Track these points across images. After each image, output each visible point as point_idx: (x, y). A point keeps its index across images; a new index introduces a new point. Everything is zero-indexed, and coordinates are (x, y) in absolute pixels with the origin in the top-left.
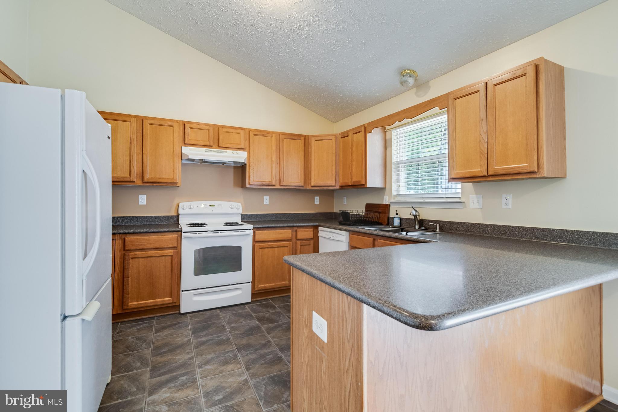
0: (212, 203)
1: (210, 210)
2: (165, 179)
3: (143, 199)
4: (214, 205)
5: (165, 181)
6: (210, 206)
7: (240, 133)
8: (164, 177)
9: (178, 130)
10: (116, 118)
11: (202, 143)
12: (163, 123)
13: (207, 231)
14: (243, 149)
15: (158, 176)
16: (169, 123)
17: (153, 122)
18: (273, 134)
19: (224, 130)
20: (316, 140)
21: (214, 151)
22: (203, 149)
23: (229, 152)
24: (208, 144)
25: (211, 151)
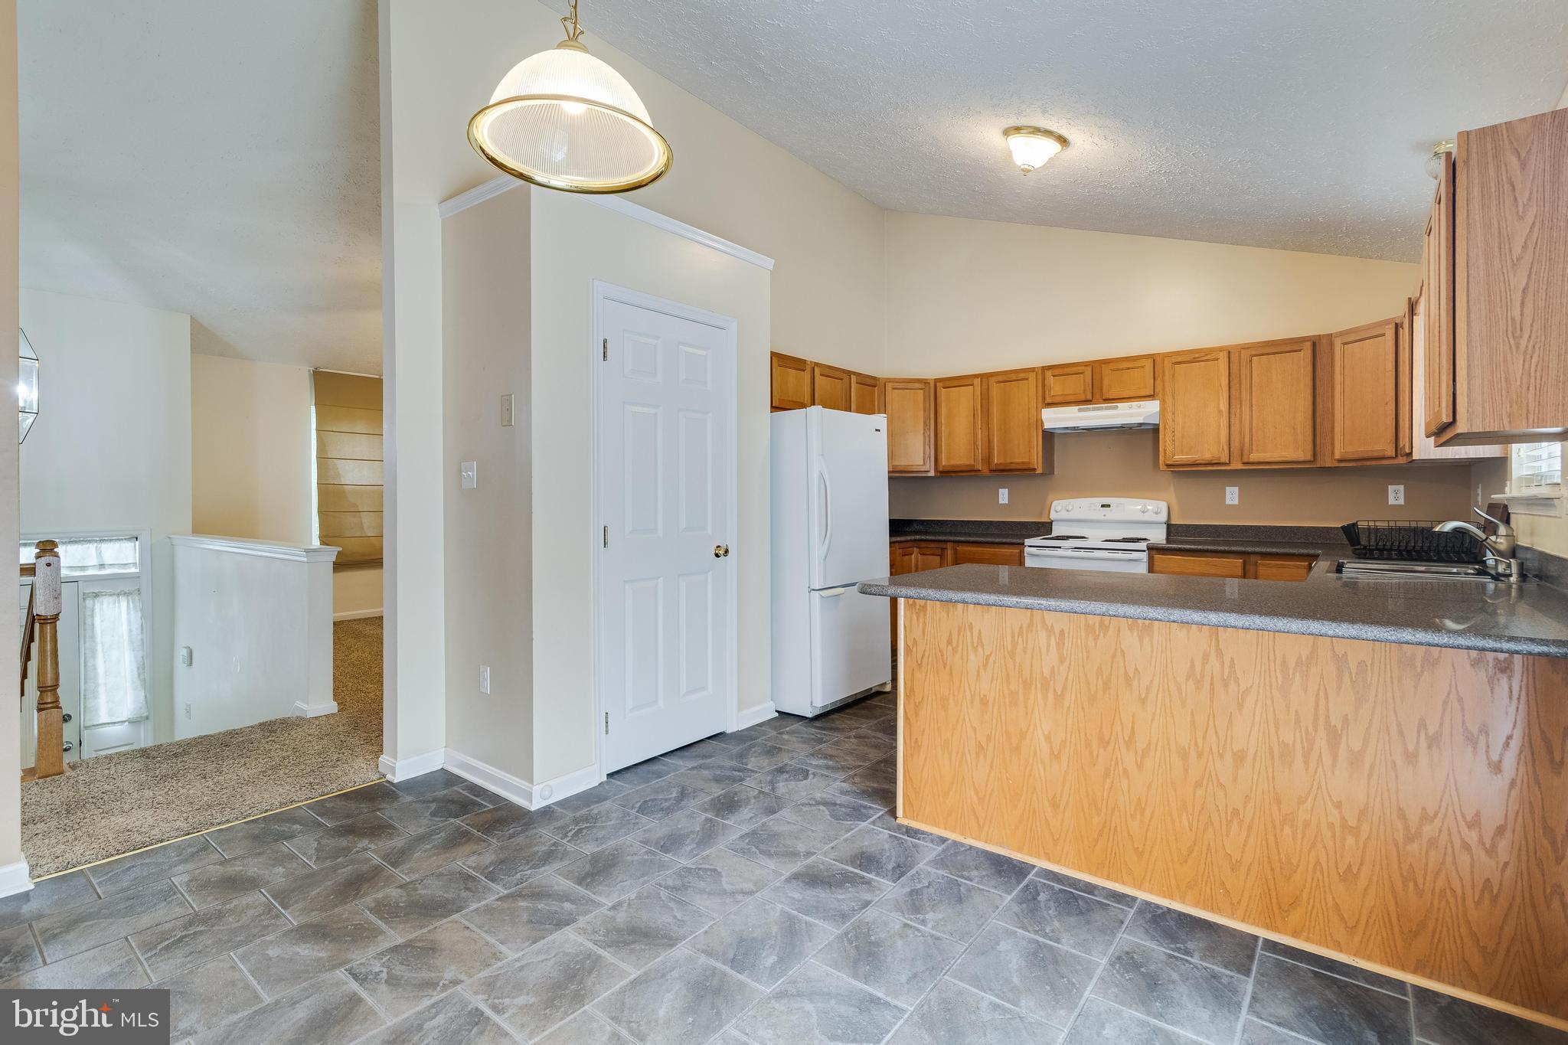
0: (1106, 501)
1: (1100, 514)
2: (1018, 463)
3: (1004, 496)
4: (1109, 506)
5: (1018, 467)
6: (1103, 506)
7: (1143, 367)
8: (1017, 460)
9: (1032, 382)
10: (956, 383)
11: (1072, 398)
12: (1013, 377)
13: (1060, 547)
14: (1152, 397)
15: (1009, 461)
16: (1022, 375)
17: (1000, 378)
18: (1221, 353)
19: (1111, 366)
20: (1344, 344)
21: (1095, 409)
22: (1075, 408)
23: (1122, 406)
24: (1083, 398)
25: (1088, 410)
